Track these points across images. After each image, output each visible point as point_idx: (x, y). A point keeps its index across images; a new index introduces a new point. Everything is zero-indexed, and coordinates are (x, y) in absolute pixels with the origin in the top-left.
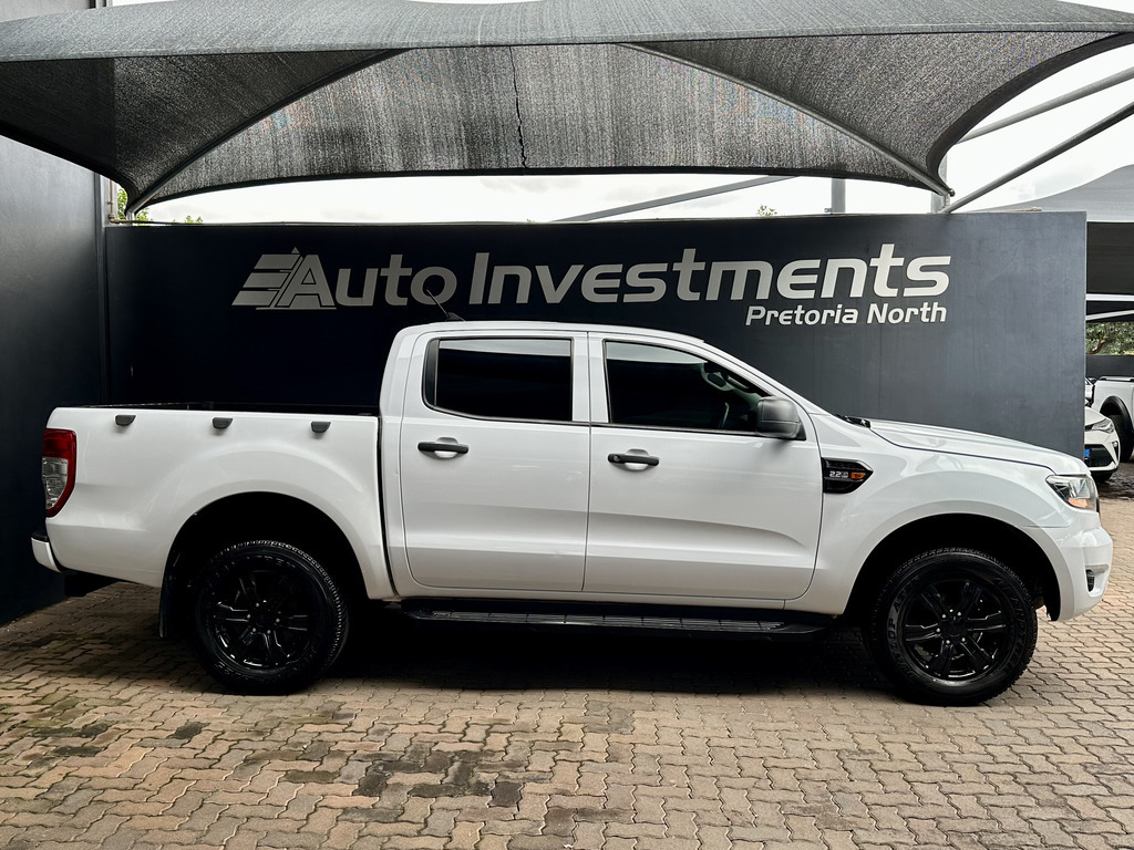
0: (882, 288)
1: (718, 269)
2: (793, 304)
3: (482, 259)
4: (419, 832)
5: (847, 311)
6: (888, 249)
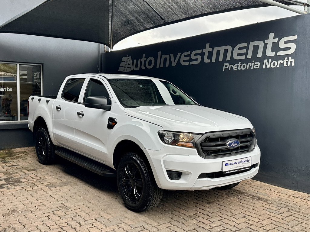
5: (256, 63)
6: (272, 35)
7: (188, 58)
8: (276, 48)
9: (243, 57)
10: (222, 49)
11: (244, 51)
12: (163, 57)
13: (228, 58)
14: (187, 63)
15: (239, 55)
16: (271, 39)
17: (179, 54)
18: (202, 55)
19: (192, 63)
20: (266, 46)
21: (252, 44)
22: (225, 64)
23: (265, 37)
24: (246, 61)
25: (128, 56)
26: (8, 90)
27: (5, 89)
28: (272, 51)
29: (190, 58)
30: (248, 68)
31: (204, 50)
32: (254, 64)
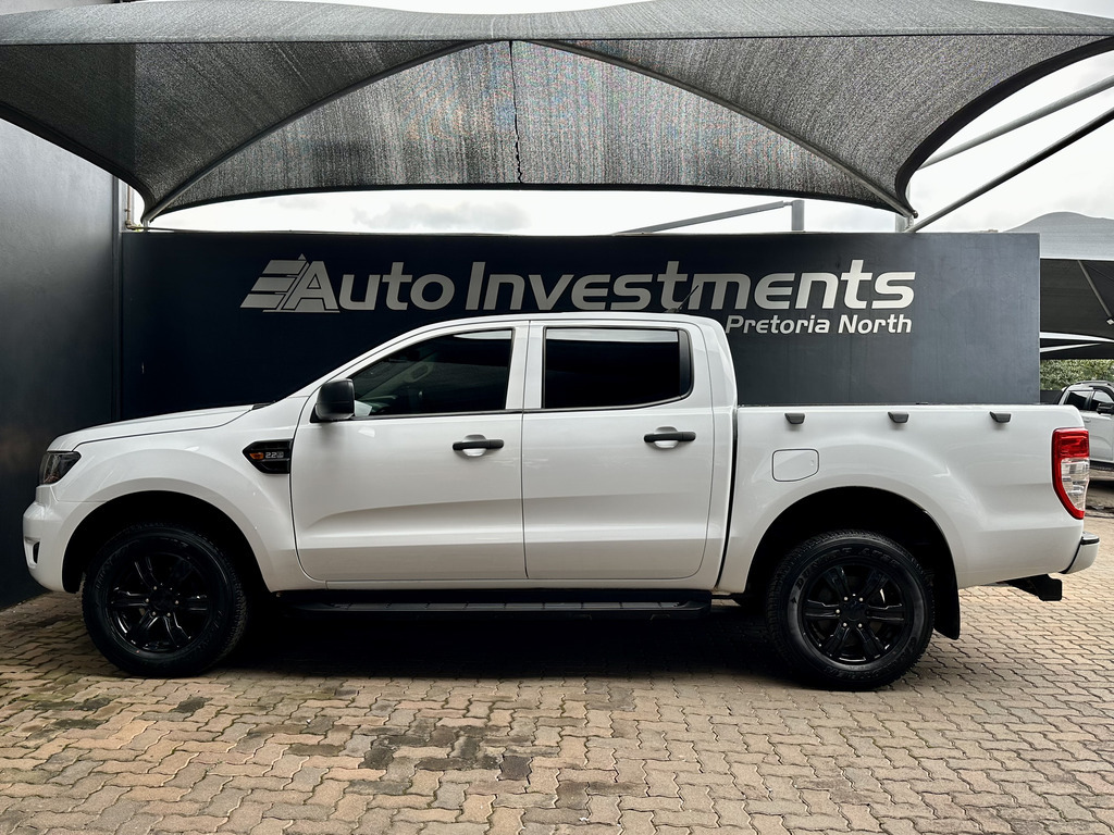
0: (852, 301)
1: (699, 280)
2: (769, 314)
3: (478, 268)
4: (429, 805)
5: (819, 321)
6: (857, 264)
7: (604, 292)
9: (785, 305)
11: (788, 291)
13: (741, 303)
15: (771, 298)
20: (843, 286)
21: (808, 279)
22: (731, 318)
23: (840, 267)
24: (793, 313)
28: (860, 297)
32: (816, 324)
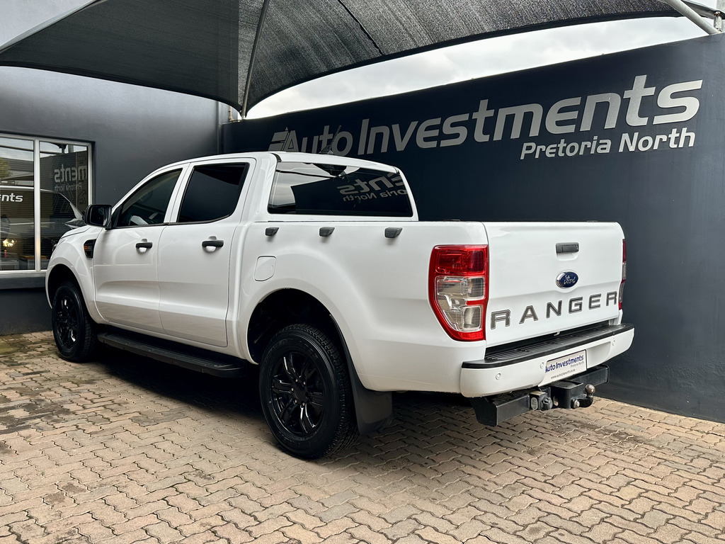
5: (601, 141)
6: (641, 80)
7: (435, 133)
8: (649, 108)
9: (571, 129)
10: (519, 111)
11: (573, 115)
12: (374, 130)
13: (534, 132)
14: (433, 144)
15: (559, 123)
16: (640, 89)
17: (413, 125)
18: (470, 125)
19: (444, 143)
20: (625, 104)
21: (592, 101)
22: (525, 145)
23: (623, 85)
24: (578, 136)
25: (287, 129)
26: (12, 200)
27: (6, 198)
28: (641, 115)
29: (441, 132)
30: (581, 153)
31: (475, 116)
32: (598, 144)
